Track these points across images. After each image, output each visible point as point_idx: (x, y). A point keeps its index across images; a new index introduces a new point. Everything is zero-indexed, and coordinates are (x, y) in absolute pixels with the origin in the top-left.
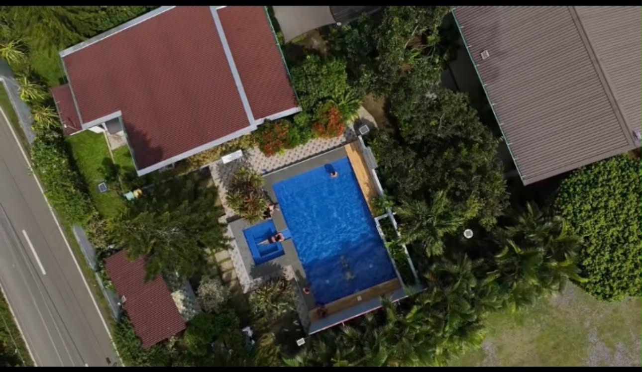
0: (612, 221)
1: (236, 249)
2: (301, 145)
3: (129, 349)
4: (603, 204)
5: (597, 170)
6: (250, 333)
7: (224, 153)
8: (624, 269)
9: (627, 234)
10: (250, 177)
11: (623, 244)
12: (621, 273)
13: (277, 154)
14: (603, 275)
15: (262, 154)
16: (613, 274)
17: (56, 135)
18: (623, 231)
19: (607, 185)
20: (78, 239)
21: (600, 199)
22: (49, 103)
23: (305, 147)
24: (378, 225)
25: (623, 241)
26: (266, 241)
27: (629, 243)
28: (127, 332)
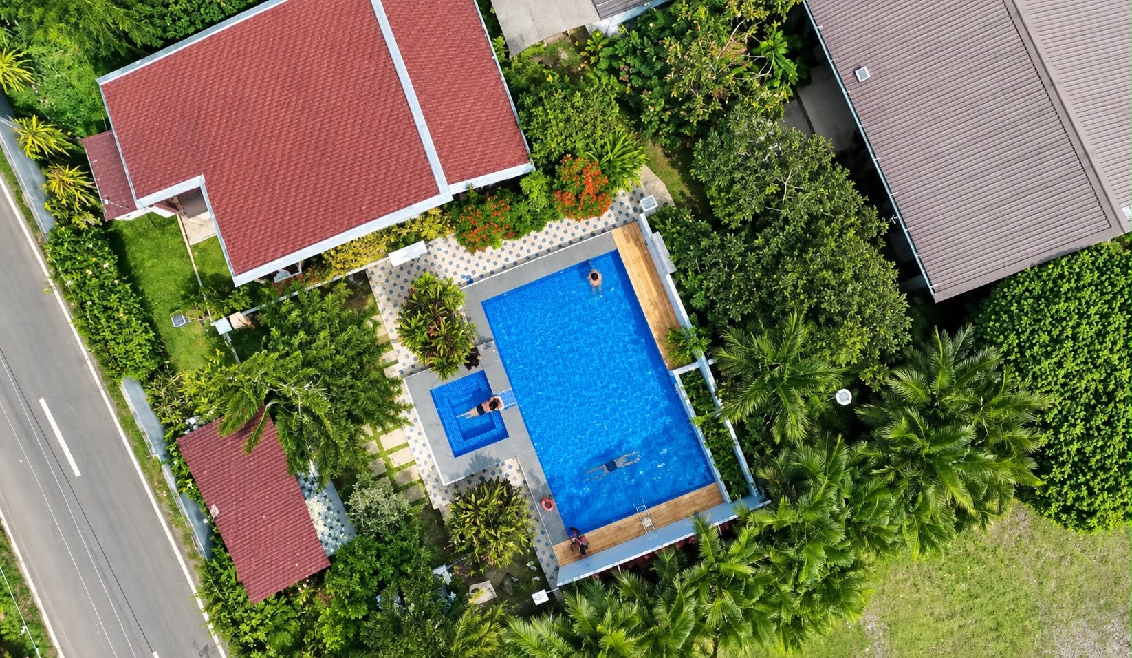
0: (1086, 363)
1: (419, 425)
2: (533, 233)
3: (225, 607)
4: (1069, 332)
5: (1058, 271)
6: (447, 578)
7: (395, 246)
8: (1109, 451)
9: (1111, 387)
10: (440, 288)
11: (1107, 404)
12: (1105, 458)
13: (489, 249)
14: (1074, 464)
15: (463, 248)
16: (1093, 462)
17: (91, 219)
18: (1105, 382)
19: (1076, 298)
20: (132, 407)
21: (1064, 324)
22: (77, 160)
23: (541, 235)
24: (679, 385)
25: (1105, 399)
26: (474, 412)
27: (1116, 403)
28: (221, 574)
